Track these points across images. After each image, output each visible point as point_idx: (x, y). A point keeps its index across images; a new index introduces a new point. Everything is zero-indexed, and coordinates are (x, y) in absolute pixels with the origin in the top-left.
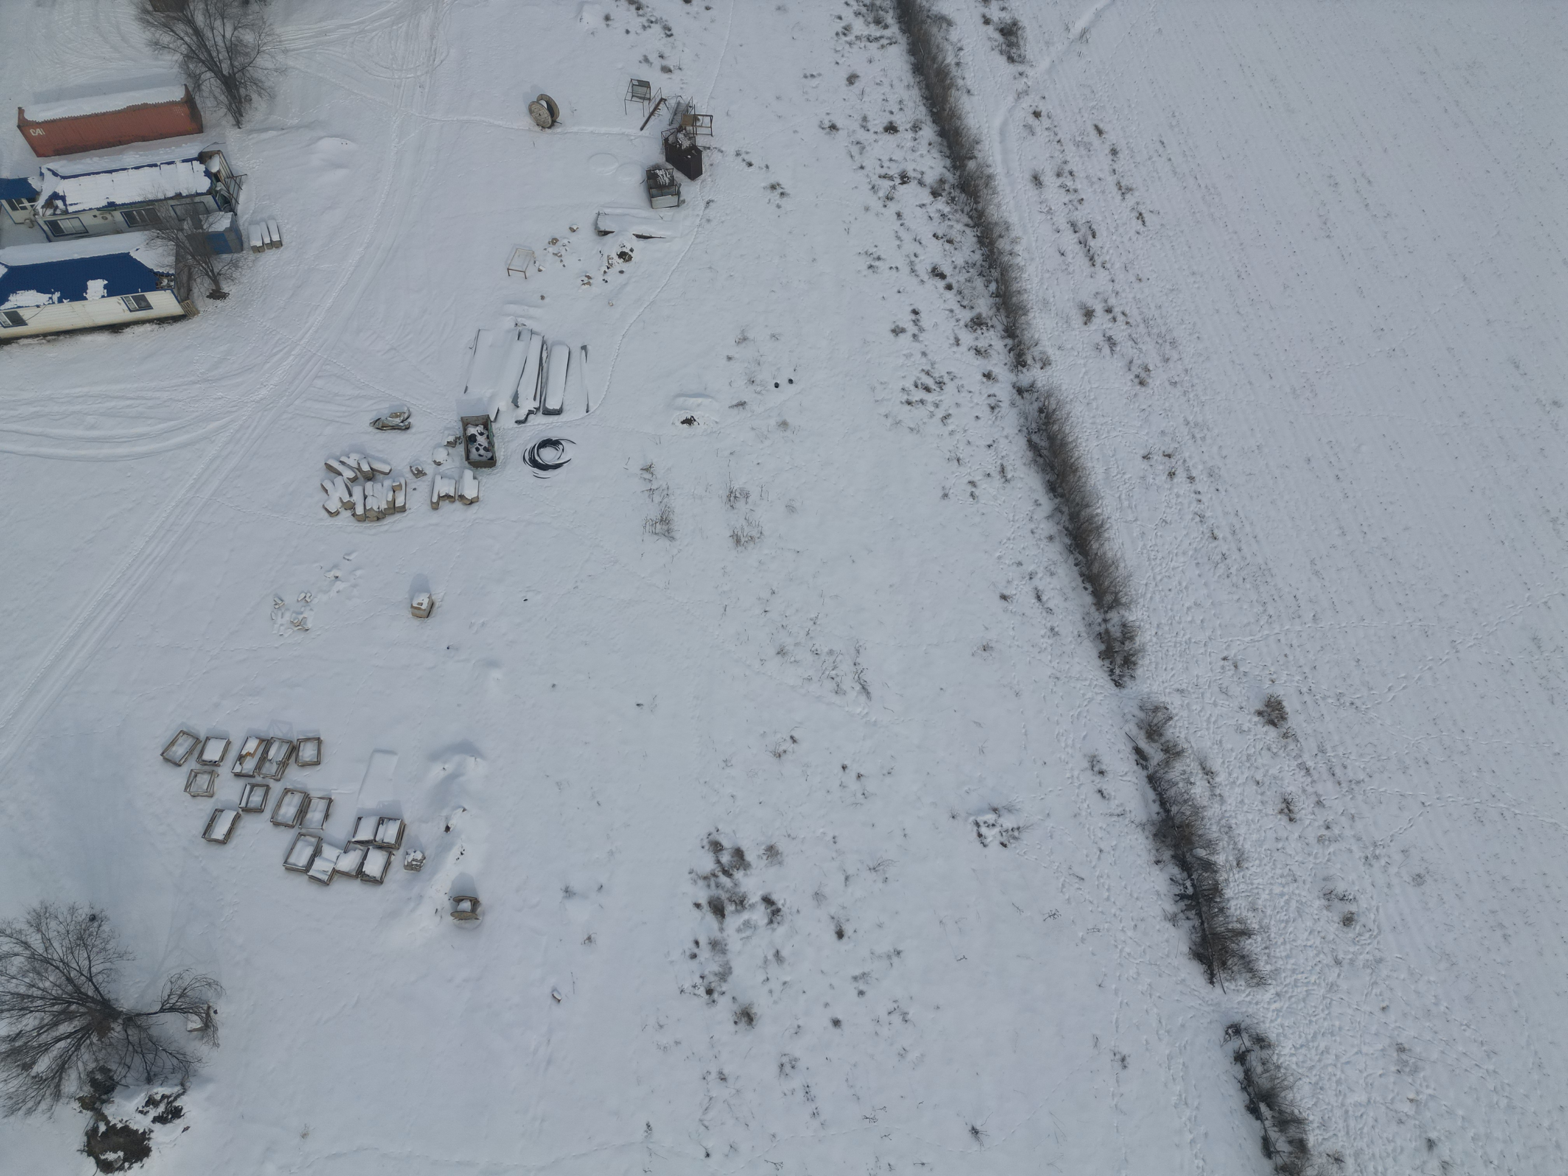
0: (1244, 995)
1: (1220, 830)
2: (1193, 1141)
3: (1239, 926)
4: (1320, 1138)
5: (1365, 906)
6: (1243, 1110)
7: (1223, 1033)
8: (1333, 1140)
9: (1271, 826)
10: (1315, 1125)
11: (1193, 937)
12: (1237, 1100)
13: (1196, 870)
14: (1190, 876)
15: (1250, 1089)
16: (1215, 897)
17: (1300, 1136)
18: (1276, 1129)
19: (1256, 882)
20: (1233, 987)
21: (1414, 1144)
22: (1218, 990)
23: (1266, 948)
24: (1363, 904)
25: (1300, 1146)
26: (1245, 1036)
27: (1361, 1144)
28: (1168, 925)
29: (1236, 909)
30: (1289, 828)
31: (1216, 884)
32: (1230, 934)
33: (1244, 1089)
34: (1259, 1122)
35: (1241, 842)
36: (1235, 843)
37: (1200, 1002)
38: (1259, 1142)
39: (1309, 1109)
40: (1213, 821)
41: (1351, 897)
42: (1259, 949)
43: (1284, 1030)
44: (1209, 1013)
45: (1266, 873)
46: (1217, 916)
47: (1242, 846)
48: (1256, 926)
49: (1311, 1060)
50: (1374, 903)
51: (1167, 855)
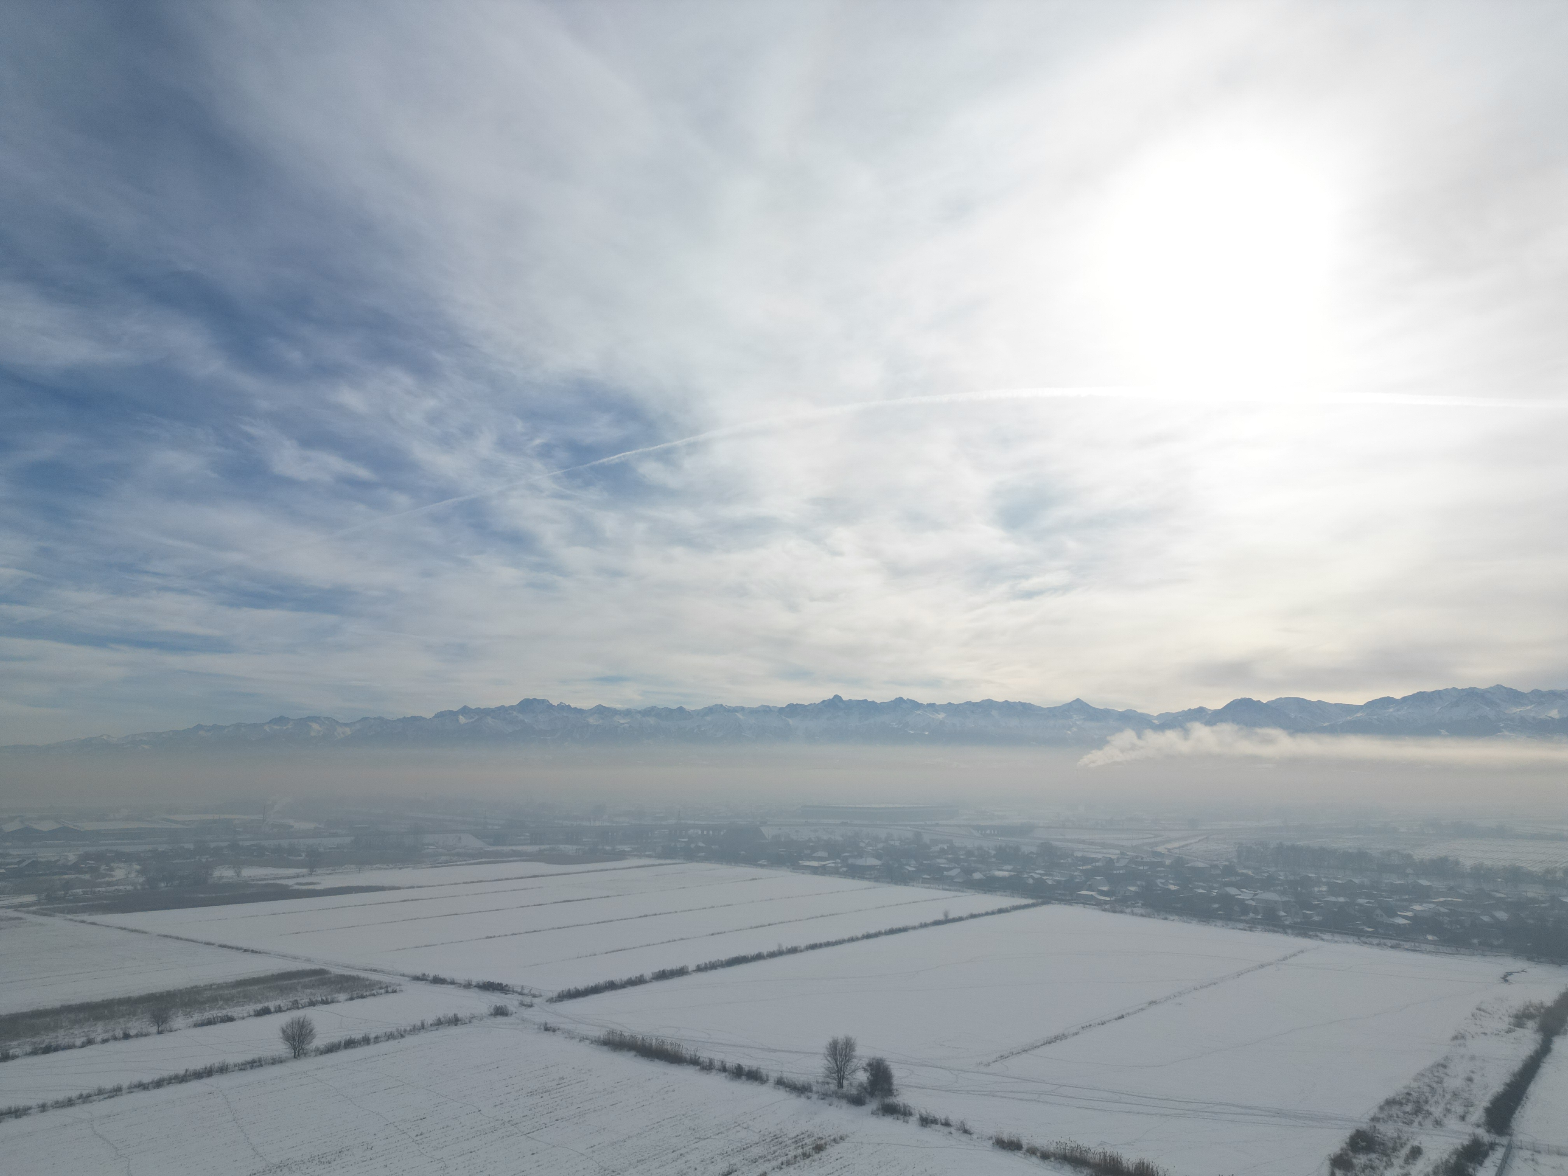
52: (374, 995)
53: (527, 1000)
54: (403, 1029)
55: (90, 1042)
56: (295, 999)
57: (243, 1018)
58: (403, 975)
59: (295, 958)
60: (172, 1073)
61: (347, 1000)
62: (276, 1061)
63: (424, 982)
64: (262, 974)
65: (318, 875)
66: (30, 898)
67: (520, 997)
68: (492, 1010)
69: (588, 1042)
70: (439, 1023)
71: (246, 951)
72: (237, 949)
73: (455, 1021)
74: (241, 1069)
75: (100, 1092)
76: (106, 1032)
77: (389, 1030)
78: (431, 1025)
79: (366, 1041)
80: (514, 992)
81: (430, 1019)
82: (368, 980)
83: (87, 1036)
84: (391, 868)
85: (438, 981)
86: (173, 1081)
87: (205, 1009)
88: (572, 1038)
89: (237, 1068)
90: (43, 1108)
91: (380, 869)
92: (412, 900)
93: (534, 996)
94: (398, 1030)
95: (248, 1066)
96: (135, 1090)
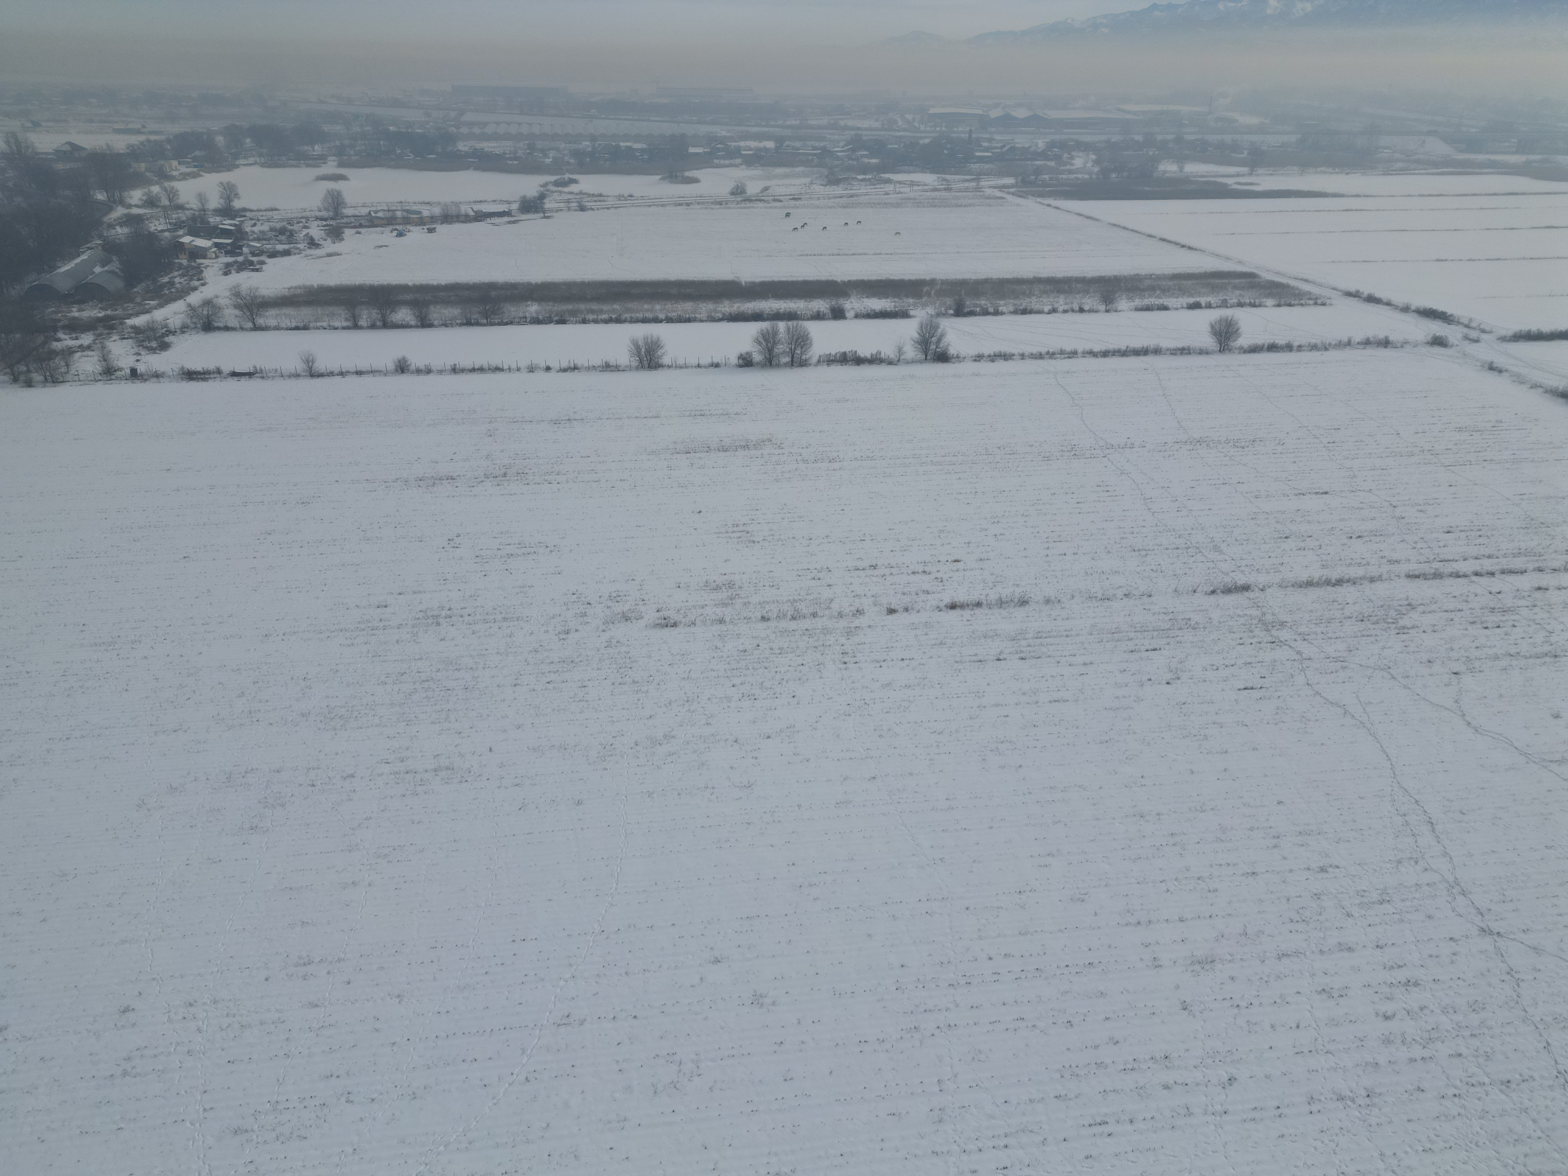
52: (1302, 305)
53: (1474, 334)
54: (1327, 343)
55: (1054, 311)
56: (1225, 297)
57: (1177, 309)
58: (1335, 289)
59: (1228, 259)
60: (1116, 347)
61: (1274, 306)
62: (1202, 352)
63: (1357, 299)
64: (1197, 271)
65: (1258, 175)
66: (1010, 181)
67: (1466, 330)
68: (1429, 338)
69: (1541, 390)
70: (1367, 343)
71: (1183, 246)
72: (1176, 244)
73: (1385, 343)
74: (1172, 354)
75: (1062, 352)
76: (1066, 304)
77: (1313, 341)
78: (1358, 343)
79: (1289, 348)
80: (1459, 323)
81: (1358, 337)
82: (1297, 289)
83: (1052, 305)
84: (1337, 173)
85: (1371, 299)
86: (1116, 354)
87: (1144, 296)
88: (1522, 383)
89: (1169, 352)
90: (1023, 356)
91: (1325, 173)
92: (1356, 210)
93: (1483, 331)
94: (1322, 342)
95: (1178, 352)
96: (1087, 355)
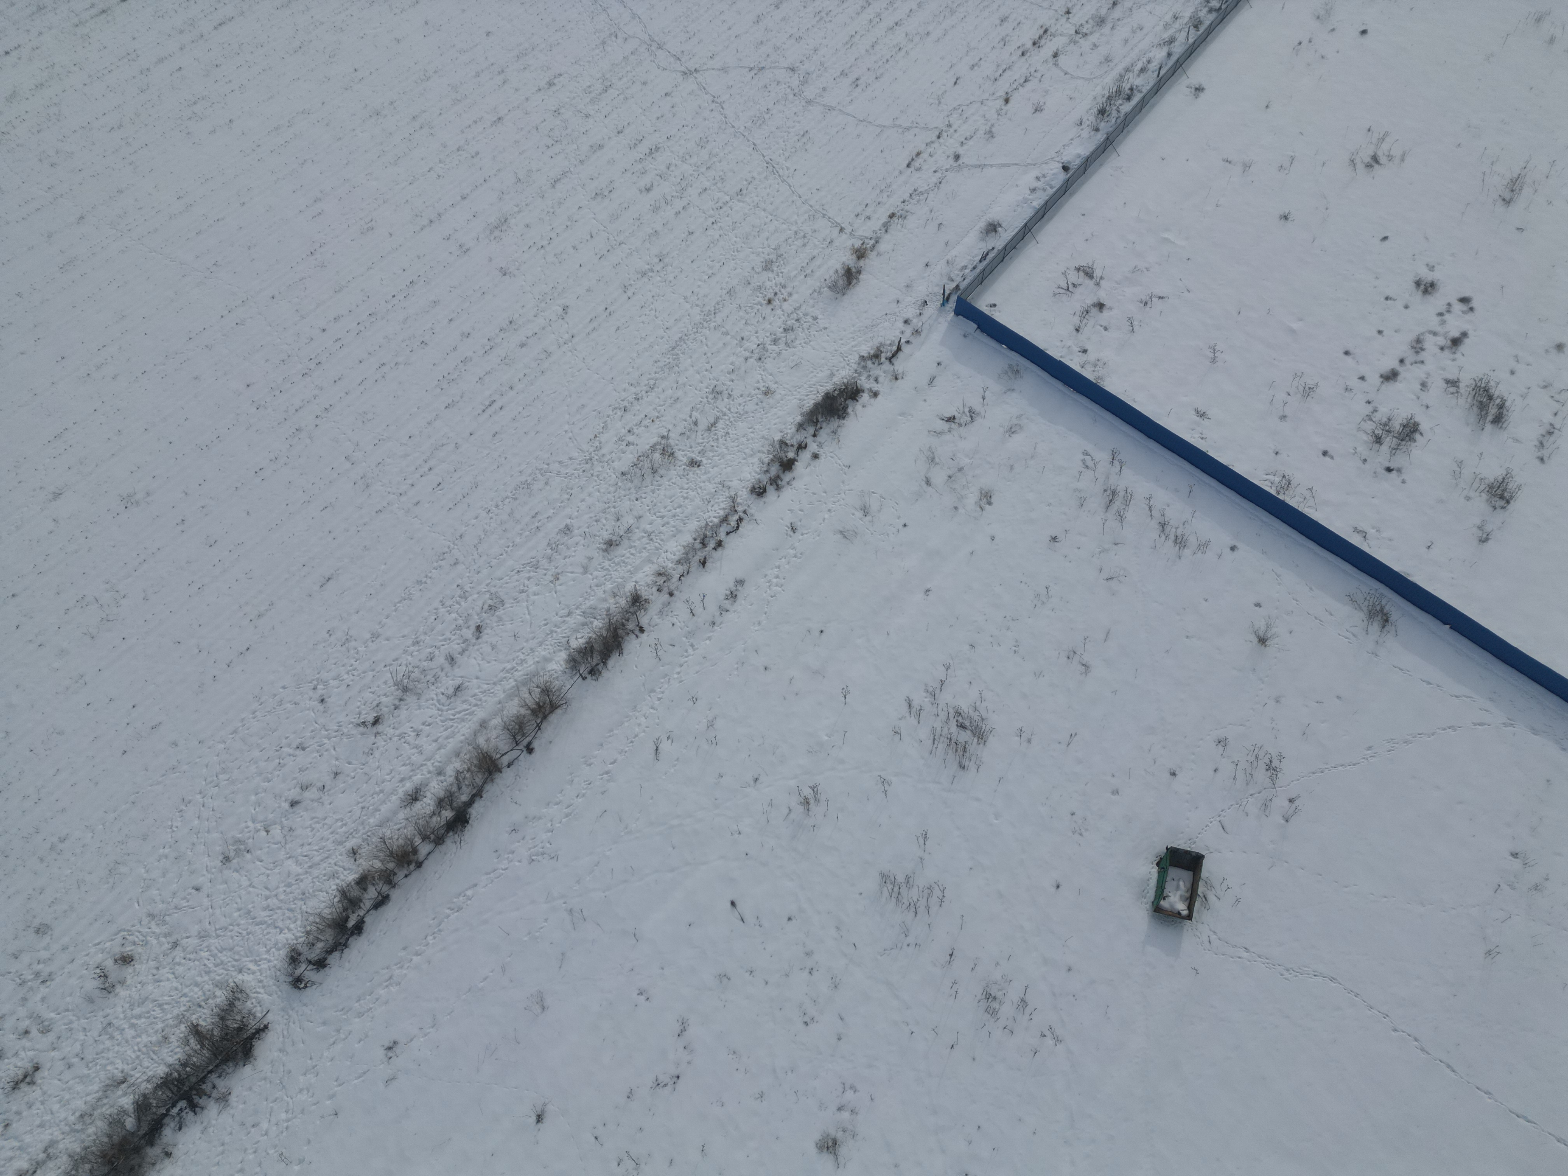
0: (260, 996)
1: (90, 1124)
2: (417, 954)
3: (192, 1041)
4: (345, 873)
5: (101, 955)
6: (364, 936)
7: (307, 989)
8: (341, 864)
9: (56, 1082)
10: (338, 881)
11: (230, 1070)
12: (358, 945)
13: (155, 1113)
14: (164, 1116)
15: (343, 941)
16: (176, 1079)
17: (355, 886)
18: (362, 905)
19: (133, 1056)
20: (259, 1009)
21: (302, 814)
22: (270, 1017)
23: (200, 1006)
24: (99, 957)
25: (363, 881)
26: (298, 972)
27: (330, 845)
28: (233, 1099)
29: (176, 1053)
30: (48, 1065)
31: (158, 1087)
32: (206, 1043)
33: (346, 945)
34: (365, 919)
35: (94, 1095)
36: (99, 1100)
37: (291, 1024)
38: (380, 910)
39: (327, 893)
40: (83, 1136)
41: (98, 971)
42: (205, 1011)
43: (271, 948)
44: (297, 1012)
45: (117, 1052)
46: (194, 1065)
47: (97, 1092)
48: (183, 1027)
49: (284, 914)
50: (93, 950)
51: (153, 1152)
